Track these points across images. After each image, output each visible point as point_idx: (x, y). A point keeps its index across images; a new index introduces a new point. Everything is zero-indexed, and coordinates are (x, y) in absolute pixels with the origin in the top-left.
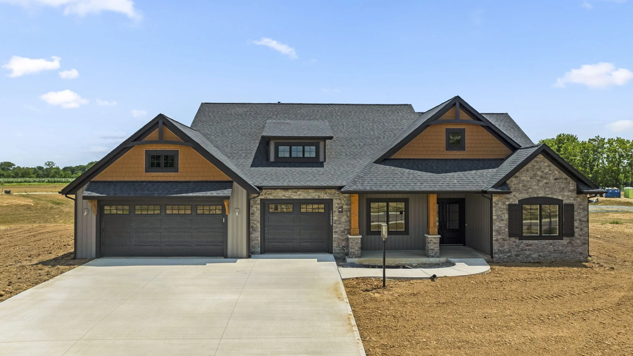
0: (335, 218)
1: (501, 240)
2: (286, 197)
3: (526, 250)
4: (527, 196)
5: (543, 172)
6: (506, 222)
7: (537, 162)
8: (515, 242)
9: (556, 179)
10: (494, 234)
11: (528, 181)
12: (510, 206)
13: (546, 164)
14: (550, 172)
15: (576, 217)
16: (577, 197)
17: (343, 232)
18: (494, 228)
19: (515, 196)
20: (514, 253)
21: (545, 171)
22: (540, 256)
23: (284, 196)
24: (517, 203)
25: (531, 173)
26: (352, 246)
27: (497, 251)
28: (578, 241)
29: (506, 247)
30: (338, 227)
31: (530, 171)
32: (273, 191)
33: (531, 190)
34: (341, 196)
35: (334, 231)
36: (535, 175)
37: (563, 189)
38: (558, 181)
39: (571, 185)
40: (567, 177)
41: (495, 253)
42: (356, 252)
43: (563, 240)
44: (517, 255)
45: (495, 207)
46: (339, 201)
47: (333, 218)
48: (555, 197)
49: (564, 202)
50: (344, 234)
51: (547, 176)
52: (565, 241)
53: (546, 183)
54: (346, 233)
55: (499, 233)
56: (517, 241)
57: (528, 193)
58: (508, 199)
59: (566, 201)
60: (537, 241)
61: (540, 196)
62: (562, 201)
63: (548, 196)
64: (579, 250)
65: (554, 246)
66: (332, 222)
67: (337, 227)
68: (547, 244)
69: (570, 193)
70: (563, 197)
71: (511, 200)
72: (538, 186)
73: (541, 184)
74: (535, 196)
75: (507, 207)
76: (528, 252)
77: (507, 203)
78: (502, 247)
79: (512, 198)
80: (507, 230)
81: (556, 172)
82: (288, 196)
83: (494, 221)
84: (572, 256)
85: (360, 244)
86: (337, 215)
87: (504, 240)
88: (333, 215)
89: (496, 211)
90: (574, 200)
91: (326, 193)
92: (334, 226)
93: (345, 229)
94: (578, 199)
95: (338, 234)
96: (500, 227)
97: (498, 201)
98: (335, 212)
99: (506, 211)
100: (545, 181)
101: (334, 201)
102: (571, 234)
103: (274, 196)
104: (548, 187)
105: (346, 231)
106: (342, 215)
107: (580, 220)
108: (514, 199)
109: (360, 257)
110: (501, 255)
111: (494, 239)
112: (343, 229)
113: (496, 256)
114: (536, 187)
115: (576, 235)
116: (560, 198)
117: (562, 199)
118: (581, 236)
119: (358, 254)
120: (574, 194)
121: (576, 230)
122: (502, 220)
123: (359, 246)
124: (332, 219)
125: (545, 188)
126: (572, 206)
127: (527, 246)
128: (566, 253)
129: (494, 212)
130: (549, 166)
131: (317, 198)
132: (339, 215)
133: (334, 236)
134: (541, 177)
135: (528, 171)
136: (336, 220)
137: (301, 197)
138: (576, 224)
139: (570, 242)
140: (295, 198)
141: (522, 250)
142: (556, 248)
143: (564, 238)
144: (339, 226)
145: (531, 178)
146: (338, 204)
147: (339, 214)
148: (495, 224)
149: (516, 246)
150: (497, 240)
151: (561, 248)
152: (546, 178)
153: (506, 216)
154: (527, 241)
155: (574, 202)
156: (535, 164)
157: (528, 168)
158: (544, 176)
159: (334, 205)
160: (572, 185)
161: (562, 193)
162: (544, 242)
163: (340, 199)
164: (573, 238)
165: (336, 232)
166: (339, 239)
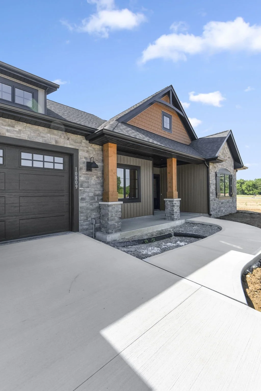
0: (82, 179)
3: (221, 207)
4: (221, 167)
8: (218, 201)
9: (229, 158)
10: (210, 195)
17: (93, 198)
19: (217, 166)
22: (225, 211)
24: (218, 172)
25: (222, 151)
26: (112, 217)
27: (212, 209)
29: (215, 205)
30: (86, 192)
34: (89, 148)
35: (80, 198)
39: (232, 163)
42: (116, 224)
43: (231, 198)
45: (211, 173)
46: (86, 155)
47: (78, 178)
49: (231, 173)
50: (93, 201)
53: (226, 159)
54: (96, 200)
55: (213, 194)
58: (215, 168)
61: (225, 168)
64: (235, 205)
65: (229, 203)
66: (78, 184)
67: (84, 192)
70: (231, 170)
75: (215, 174)
77: (215, 171)
84: (233, 210)
85: (120, 213)
86: (84, 174)
87: (214, 200)
88: (80, 175)
89: (211, 177)
91: (68, 139)
92: (81, 190)
93: (95, 195)
95: (86, 202)
96: (213, 190)
97: (212, 169)
98: (81, 169)
99: (215, 177)
101: (80, 154)
104: (227, 163)
105: (96, 198)
106: (91, 174)
107: (235, 186)
109: (120, 230)
111: (211, 199)
112: (93, 194)
113: (212, 213)
118: (235, 196)
119: (118, 227)
122: (214, 184)
123: (119, 215)
124: (78, 180)
127: (222, 204)
132: (87, 174)
133: (80, 204)
136: (83, 182)
139: (233, 200)
144: (87, 190)
145: (222, 154)
146: (86, 158)
147: (87, 172)
149: (218, 204)
152: (226, 156)
153: (215, 181)
154: (222, 201)
159: (81, 158)
161: (230, 167)
162: (226, 201)
163: (88, 151)
165: (83, 199)
166: (88, 209)
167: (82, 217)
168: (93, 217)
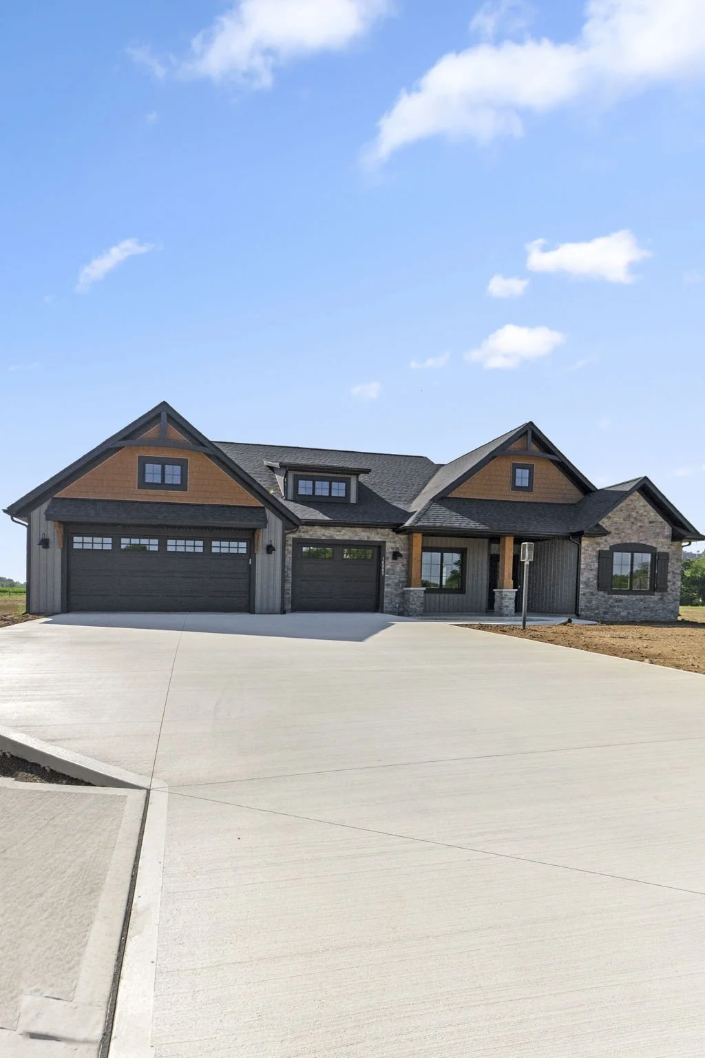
0: (388, 567)
1: (588, 595)
2: (326, 536)
3: (615, 607)
4: (618, 541)
5: (637, 513)
6: (595, 573)
7: (631, 500)
8: (604, 597)
9: (651, 522)
10: (581, 586)
11: (621, 524)
12: (600, 552)
13: (642, 504)
14: (645, 514)
15: (670, 569)
16: (671, 545)
17: (397, 585)
18: (582, 579)
19: (606, 541)
20: (602, 610)
21: (641, 512)
22: (629, 613)
23: (324, 535)
24: (608, 549)
25: (625, 513)
27: (584, 607)
28: (670, 597)
29: (594, 602)
31: (624, 511)
32: (308, 528)
33: (623, 534)
34: (396, 539)
35: (386, 584)
36: (629, 516)
37: (658, 534)
38: (653, 524)
39: (666, 530)
40: (663, 520)
41: (582, 610)
43: (654, 595)
44: (605, 613)
45: (584, 553)
46: (393, 545)
47: (385, 566)
48: (648, 544)
49: (658, 550)
51: (641, 518)
52: (656, 597)
53: (641, 527)
55: (587, 584)
56: (607, 596)
57: (620, 538)
58: (598, 544)
59: (660, 550)
60: (626, 596)
61: (633, 541)
62: (656, 548)
63: (641, 542)
64: (671, 607)
65: (645, 602)
66: (384, 571)
67: (390, 579)
68: (637, 600)
69: (664, 540)
70: (657, 544)
71: (602, 546)
72: (631, 529)
73: (635, 527)
74: (628, 541)
75: (598, 554)
76: (617, 610)
77: (598, 549)
78: (590, 602)
79: (602, 543)
80: (595, 582)
81: (652, 514)
82: (328, 535)
83: (582, 571)
84: (662, 615)
85: (423, 598)
86: (390, 563)
87: (592, 594)
88: (386, 563)
89: (585, 559)
90: (669, 548)
91: (378, 534)
92: (387, 577)
93: (400, 582)
94: (673, 547)
95: (391, 587)
96: (589, 579)
97: (588, 547)
98: (388, 558)
99: (595, 559)
100: (639, 524)
101: (388, 545)
102: (664, 589)
103: (311, 535)
104: (643, 532)
105: (400, 584)
106: (396, 563)
107: (673, 572)
108: (605, 543)
110: (588, 613)
111: (581, 592)
112: (397, 580)
113: (583, 613)
114: (629, 531)
115: (669, 589)
116: (654, 545)
117: (657, 546)
118: (673, 591)
120: (669, 541)
121: (669, 584)
122: (592, 570)
124: (385, 568)
125: (639, 533)
126: (667, 554)
127: (616, 602)
128: (656, 611)
129: (582, 559)
130: (644, 506)
131: (366, 539)
132: (393, 562)
133: (386, 589)
134: (636, 519)
135: (621, 510)
136: (389, 570)
137: (346, 538)
138: (670, 577)
139: (661, 599)
140: (337, 538)
141: (610, 606)
142: (646, 605)
143: (656, 593)
144: (393, 577)
145: (624, 520)
146: (392, 548)
148: (583, 574)
149: (605, 601)
150: (584, 594)
151: (652, 605)
152: (641, 521)
153: (596, 565)
154: (617, 596)
155: (668, 551)
156: (630, 503)
157: (622, 507)
158: (639, 518)
159: (388, 549)
160: (668, 530)
161: (656, 539)
162: (634, 598)
163: (394, 542)
164: (665, 594)
165: (388, 585)
166: (392, 594)
167: (386, 601)
168: (397, 601)
